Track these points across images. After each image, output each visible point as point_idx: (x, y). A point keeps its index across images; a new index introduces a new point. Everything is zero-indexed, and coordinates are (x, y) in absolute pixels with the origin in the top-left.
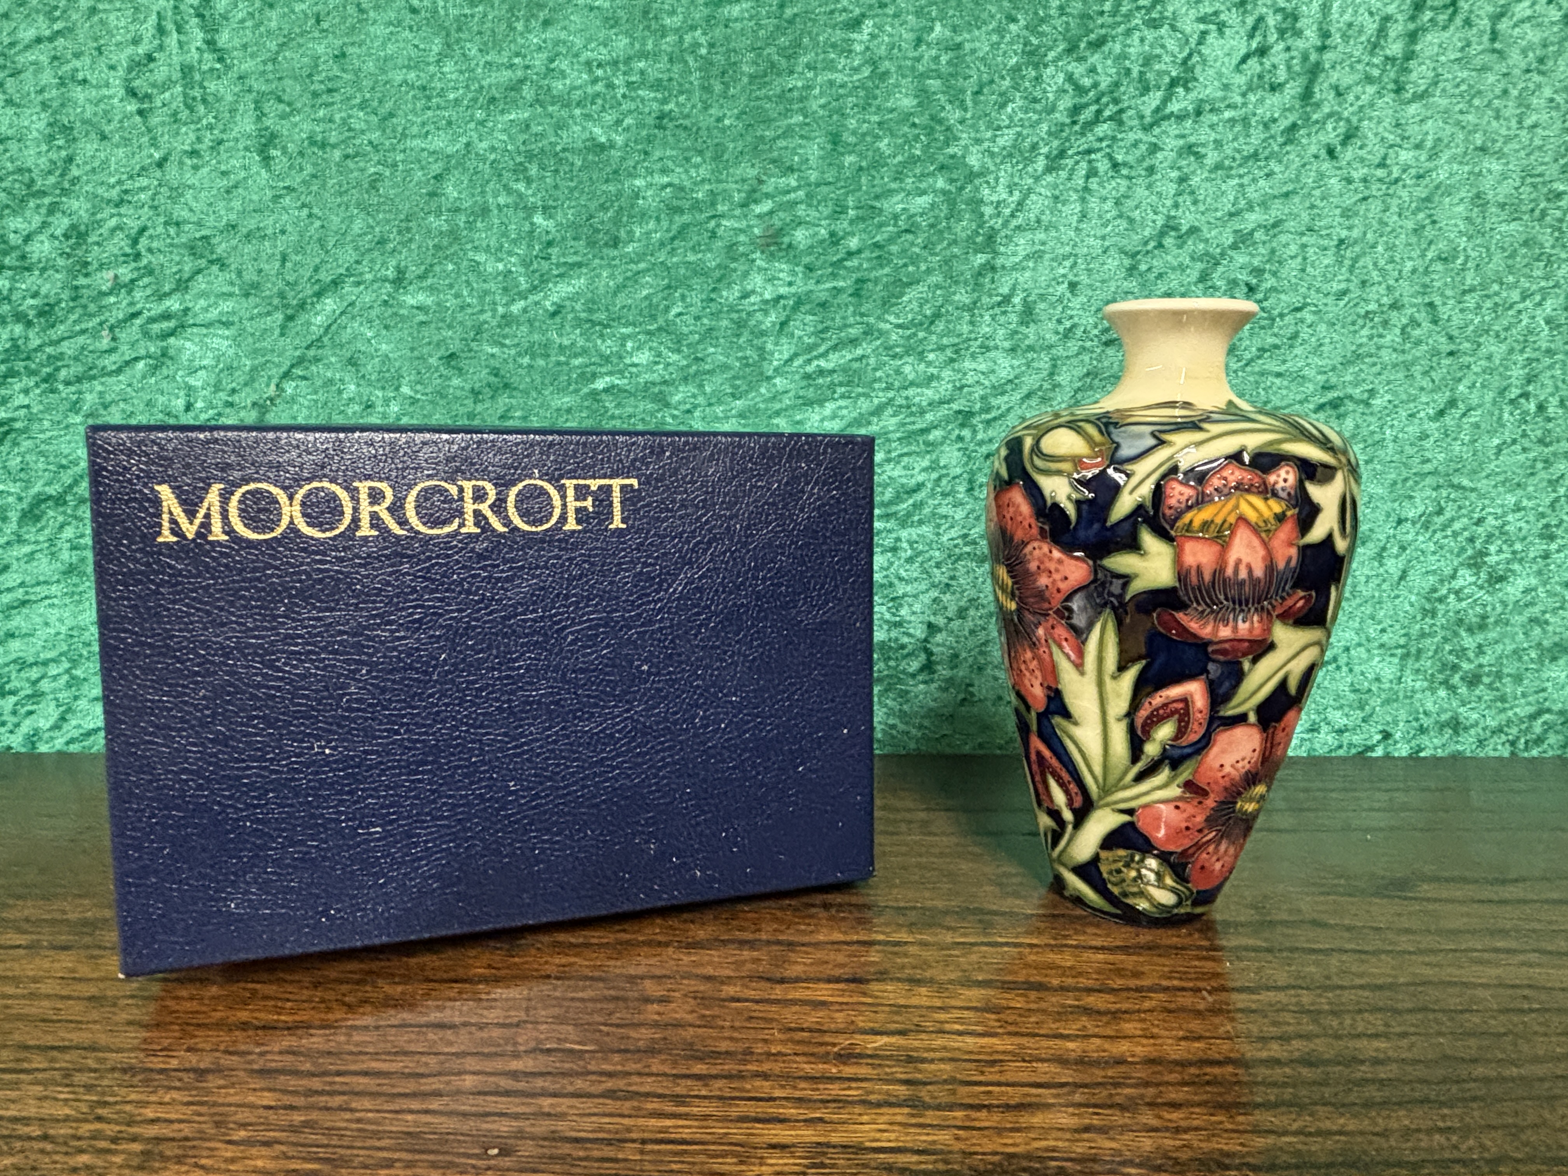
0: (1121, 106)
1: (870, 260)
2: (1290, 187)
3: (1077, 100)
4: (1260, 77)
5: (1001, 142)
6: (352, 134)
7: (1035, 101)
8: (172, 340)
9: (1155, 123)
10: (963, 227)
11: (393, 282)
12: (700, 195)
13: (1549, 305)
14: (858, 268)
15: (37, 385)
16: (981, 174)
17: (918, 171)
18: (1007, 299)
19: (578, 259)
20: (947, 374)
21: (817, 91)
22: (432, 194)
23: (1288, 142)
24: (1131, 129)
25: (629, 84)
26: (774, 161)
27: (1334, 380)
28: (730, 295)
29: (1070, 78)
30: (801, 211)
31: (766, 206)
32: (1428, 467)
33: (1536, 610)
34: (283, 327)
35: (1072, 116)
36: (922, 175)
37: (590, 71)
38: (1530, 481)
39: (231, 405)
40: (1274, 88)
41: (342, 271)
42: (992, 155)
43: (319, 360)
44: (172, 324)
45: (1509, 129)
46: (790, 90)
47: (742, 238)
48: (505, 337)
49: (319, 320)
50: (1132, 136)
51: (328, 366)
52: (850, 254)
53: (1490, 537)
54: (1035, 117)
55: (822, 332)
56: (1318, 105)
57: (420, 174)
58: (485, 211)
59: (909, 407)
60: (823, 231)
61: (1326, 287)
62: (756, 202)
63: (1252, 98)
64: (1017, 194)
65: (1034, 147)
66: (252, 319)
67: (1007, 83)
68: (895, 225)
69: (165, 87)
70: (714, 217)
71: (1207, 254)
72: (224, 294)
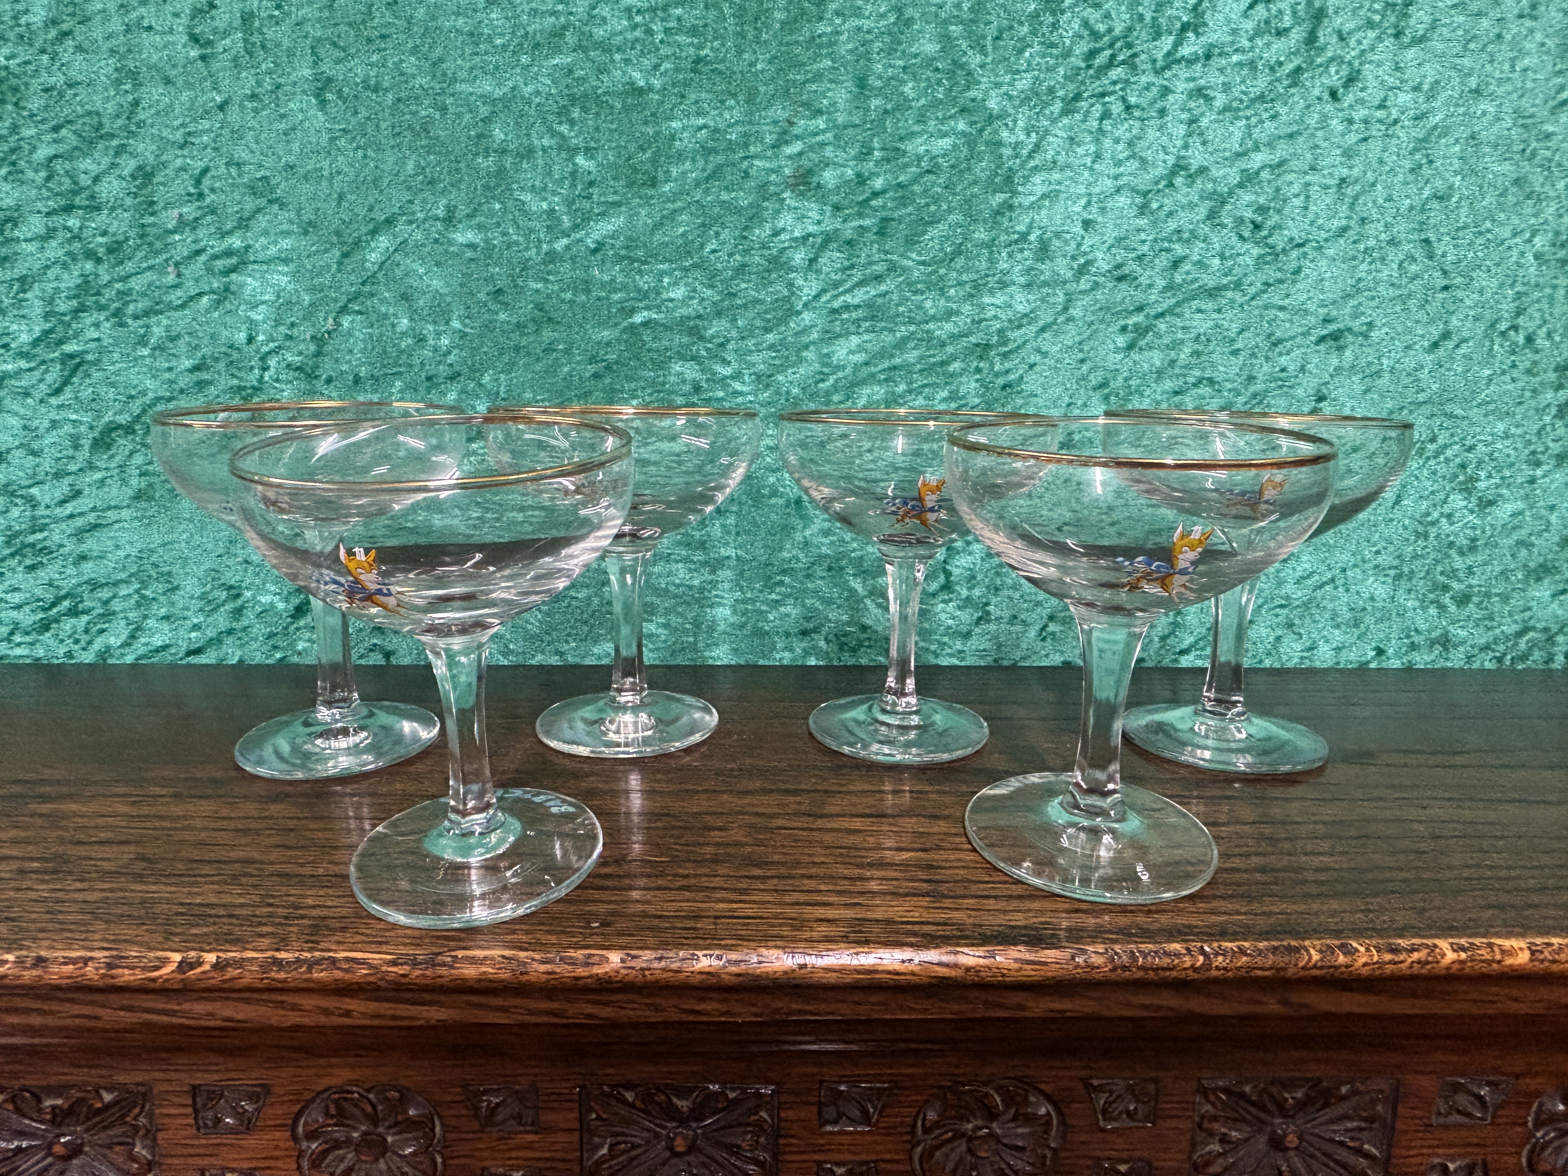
0: (1134, 50)
1: (893, 199)
2: (1296, 128)
3: (1092, 45)
4: (1267, 22)
5: (1019, 85)
6: (403, 78)
7: (1052, 45)
8: (234, 276)
9: (1167, 67)
10: (982, 168)
11: (444, 220)
12: (734, 137)
13: (1539, 242)
14: (884, 207)
15: (107, 320)
16: (999, 117)
17: (940, 115)
18: (1024, 237)
19: (616, 198)
20: (966, 309)
21: (844, 37)
22: (480, 136)
23: (1294, 84)
24: (1144, 72)
25: (667, 31)
26: (803, 104)
27: (1334, 313)
28: (760, 233)
29: (1086, 24)
30: (829, 152)
31: (796, 147)
32: (1421, 397)
33: (1523, 533)
34: (340, 263)
35: (1085, 60)
36: (945, 118)
37: (630, 18)
38: (1520, 410)
39: (290, 338)
40: (1281, 33)
41: (396, 210)
42: (1010, 98)
43: (373, 295)
44: (234, 260)
45: (1502, 72)
46: (820, 36)
47: (773, 177)
48: (548, 273)
49: (373, 257)
50: (1144, 79)
51: (382, 301)
52: (876, 194)
53: (1480, 462)
54: (1052, 62)
55: (847, 269)
56: (1323, 49)
57: (468, 116)
58: (529, 153)
59: (931, 339)
60: (850, 172)
61: (1328, 225)
62: (787, 143)
63: (1259, 42)
64: (1034, 135)
65: (1051, 90)
66: (308, 256)
67: (1025, 29)
68: (918, 166)
69: (226, 34)
70: (747, 157)
71: (1215, 192)
72: (282, 233)
